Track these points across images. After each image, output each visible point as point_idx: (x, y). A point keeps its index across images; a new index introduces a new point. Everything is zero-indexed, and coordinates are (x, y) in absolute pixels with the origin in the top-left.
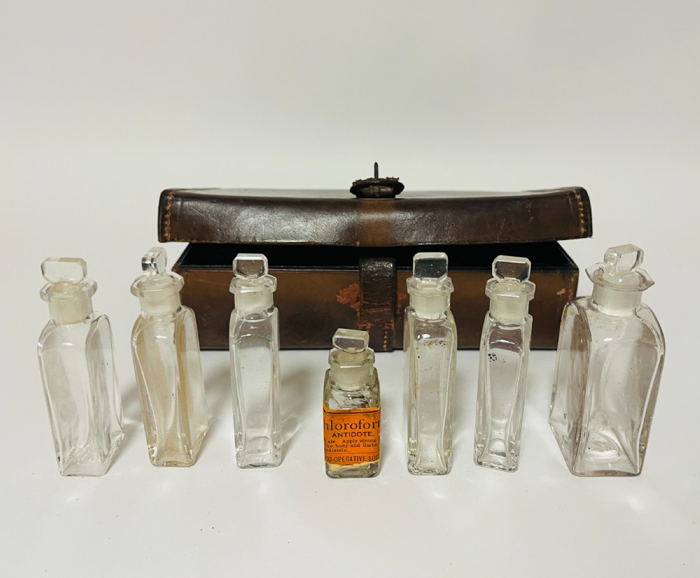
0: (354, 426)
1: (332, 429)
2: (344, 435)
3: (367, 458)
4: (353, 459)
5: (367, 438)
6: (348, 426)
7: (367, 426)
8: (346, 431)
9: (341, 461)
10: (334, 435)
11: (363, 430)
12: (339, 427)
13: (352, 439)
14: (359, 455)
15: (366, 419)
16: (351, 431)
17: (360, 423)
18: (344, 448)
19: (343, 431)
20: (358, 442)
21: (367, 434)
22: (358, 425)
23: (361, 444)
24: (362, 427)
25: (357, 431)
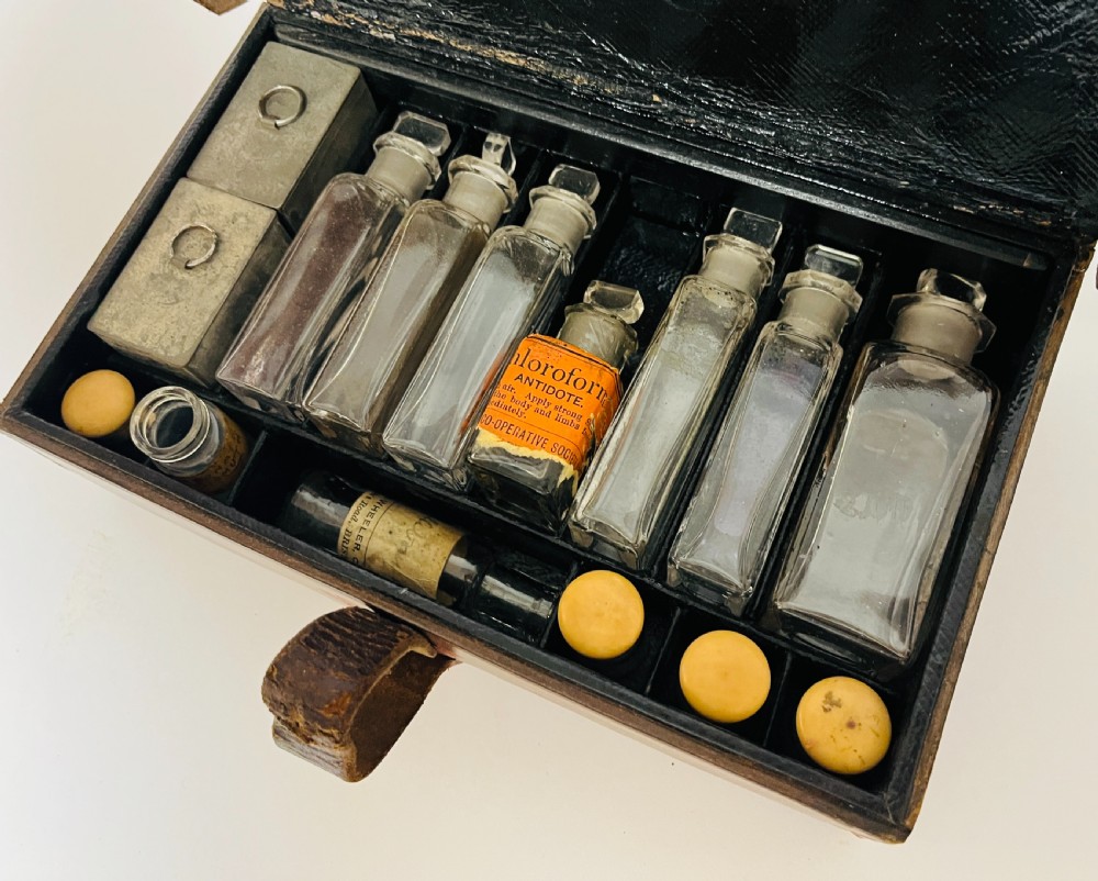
0: (559, 375)
1: (522, 365)
2: (535, 383)
3: (549, 445)
4: (525, 438)
5: (570, 406)
6: (550, 371)
7: (580, 383)
8: (541, 378)
9: (505, 429)
10: (520, 377)
11: (570, 389)
12: (534, 366)
13: (543, 396)
14: (539, 432)
15: (584, 370)
16: (551, 382)
17: (571, 374)
18: (523, 409)
19: (537, 376)
20: (551, 407)
21: (573, 398)
22: (567, 375)
23: (554, 414)
24: (571, 382)
25: (559, 385)
